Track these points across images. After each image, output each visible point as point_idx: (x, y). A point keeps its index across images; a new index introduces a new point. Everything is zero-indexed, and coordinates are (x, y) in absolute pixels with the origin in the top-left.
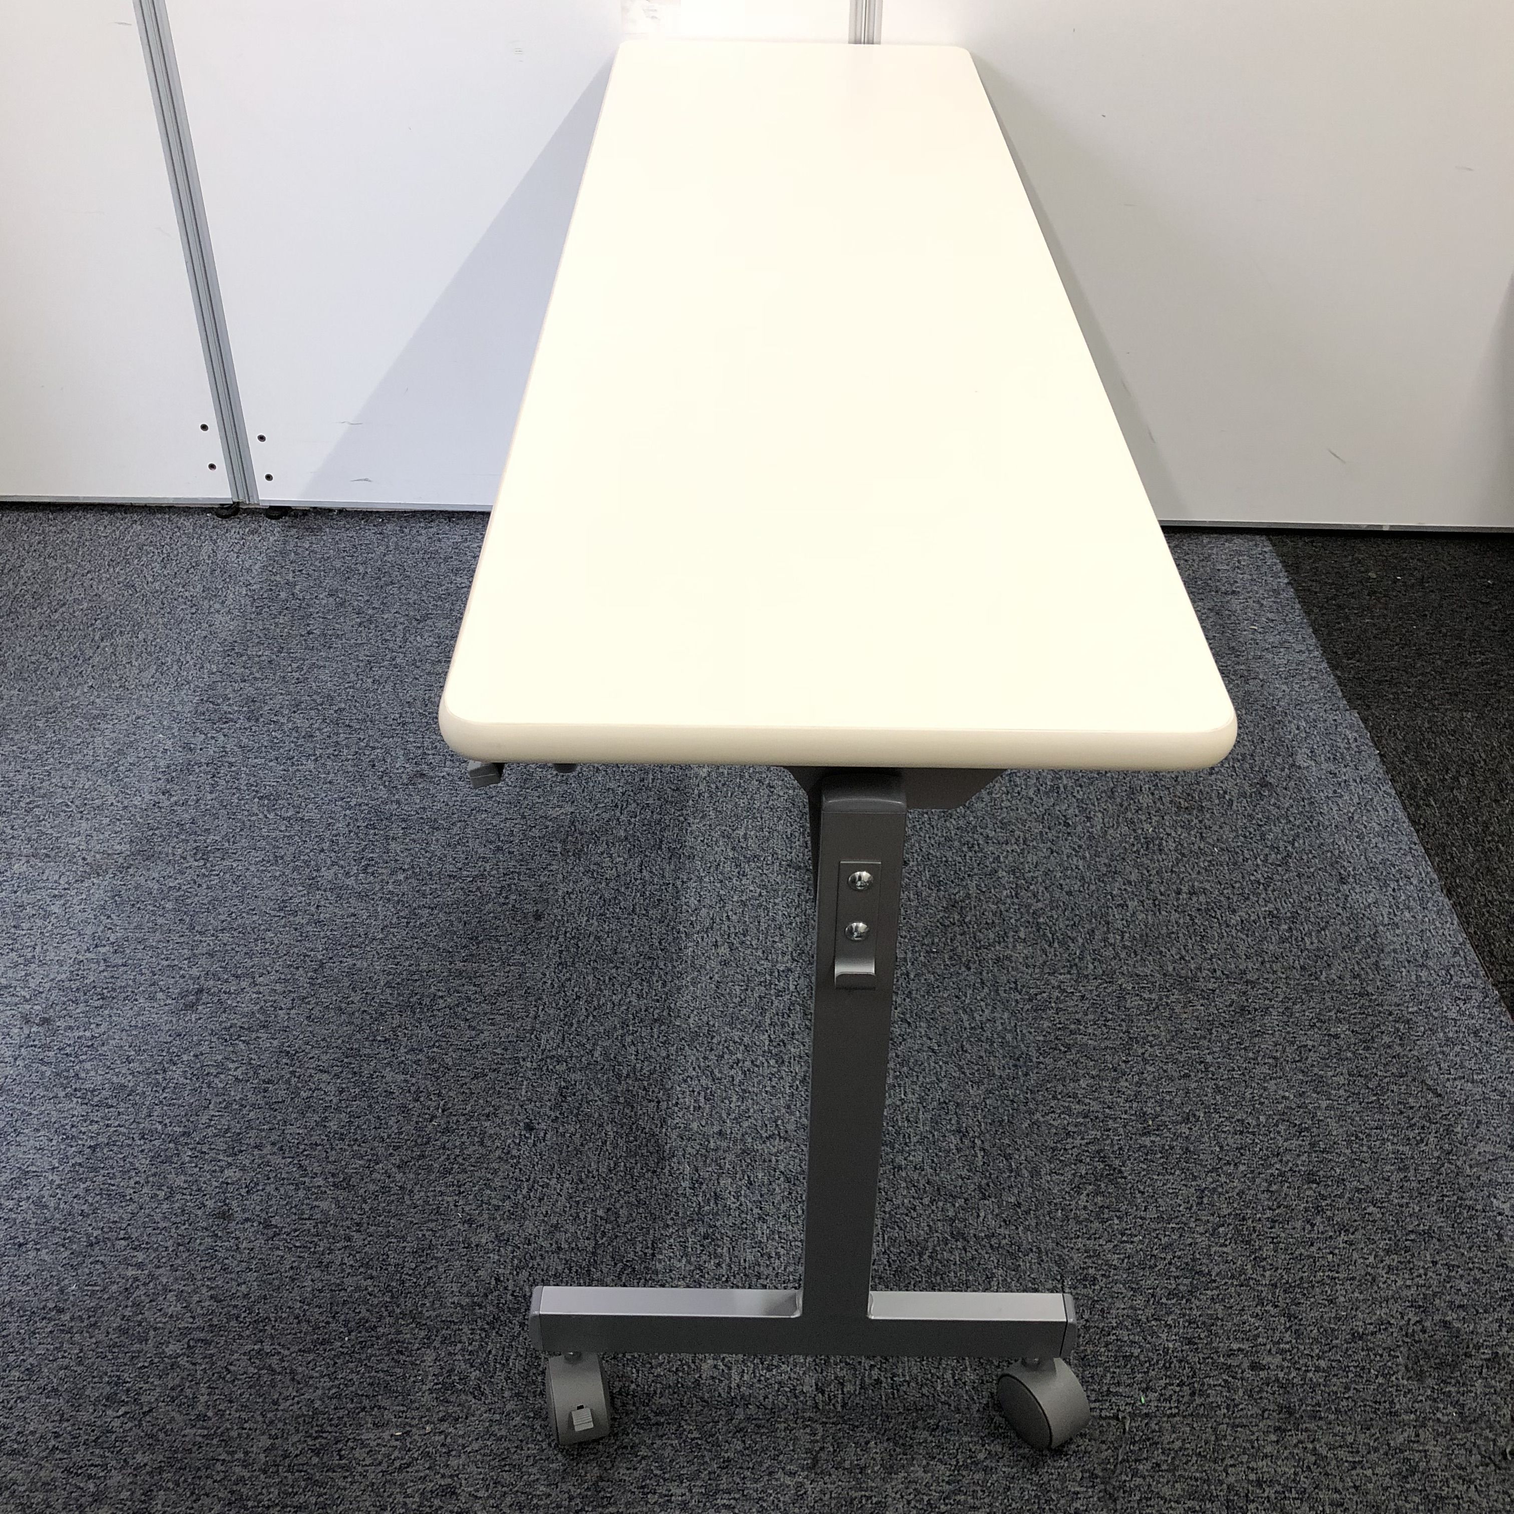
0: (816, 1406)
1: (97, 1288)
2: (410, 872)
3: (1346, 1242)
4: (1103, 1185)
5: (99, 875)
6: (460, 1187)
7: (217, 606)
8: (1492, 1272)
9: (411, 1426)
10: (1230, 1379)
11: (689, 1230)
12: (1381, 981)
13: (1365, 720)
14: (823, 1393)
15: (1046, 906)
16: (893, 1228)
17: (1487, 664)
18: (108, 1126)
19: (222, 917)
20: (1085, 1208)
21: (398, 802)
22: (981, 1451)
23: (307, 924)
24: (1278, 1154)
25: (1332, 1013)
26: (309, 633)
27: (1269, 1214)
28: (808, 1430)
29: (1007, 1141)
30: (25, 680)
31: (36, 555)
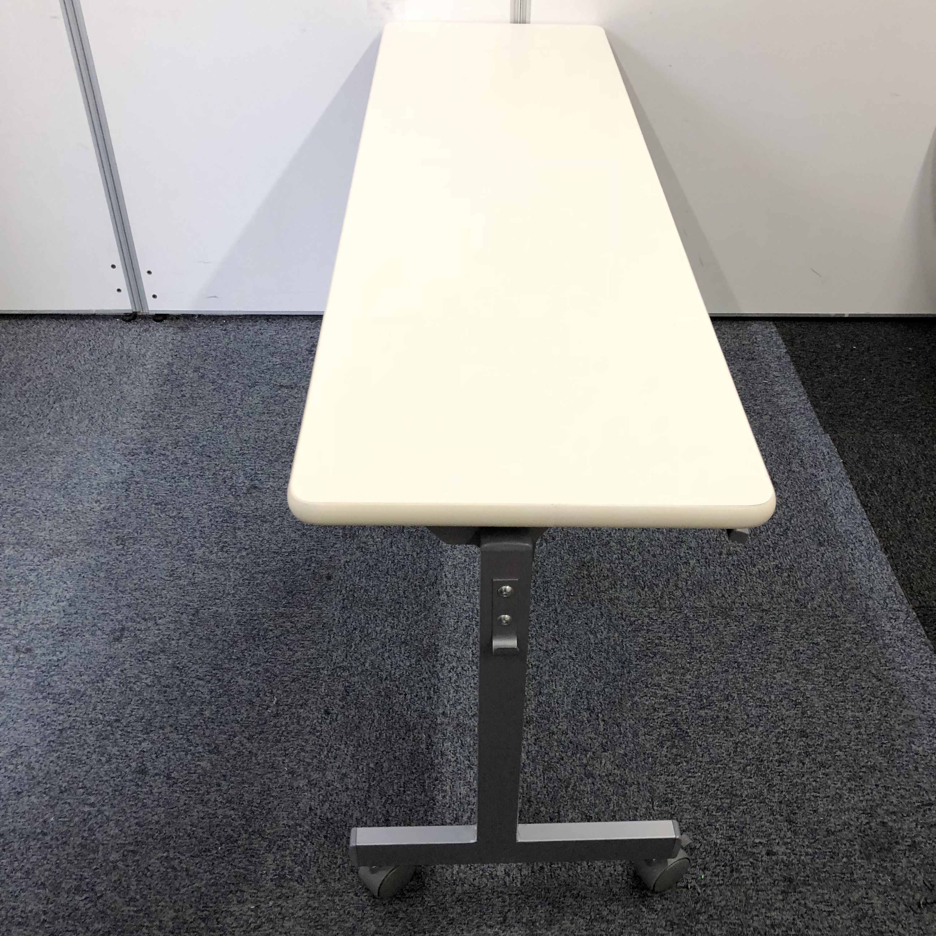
0: (505, 883)
1: (66, 819)
2: (249, 550)
3: (824, 774)
4: (676, 741)
5: (58, 556)
6: (285, 751)
7: (125, 379)
8: (912, 791)
9: (261, 902)
10: (754, 861)
11: (426, 776)
12: (844, 608)
13: (834, 440)
14: (509, 875)
15: (640, 564)
16: (550, 772)
17: (909, 402)
18: (69, 716)
19: (135, 582)
20: (666, 756)
21: (241, 505)
22: (604, 910)
23: (188, 585)
24: (782, 720)
25: (815, 629)
26: (183, 396)
27: (777, 757)
28: (500, 899)
29: (618, 715)
30: (7, 430)
31: (11, 348)
